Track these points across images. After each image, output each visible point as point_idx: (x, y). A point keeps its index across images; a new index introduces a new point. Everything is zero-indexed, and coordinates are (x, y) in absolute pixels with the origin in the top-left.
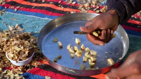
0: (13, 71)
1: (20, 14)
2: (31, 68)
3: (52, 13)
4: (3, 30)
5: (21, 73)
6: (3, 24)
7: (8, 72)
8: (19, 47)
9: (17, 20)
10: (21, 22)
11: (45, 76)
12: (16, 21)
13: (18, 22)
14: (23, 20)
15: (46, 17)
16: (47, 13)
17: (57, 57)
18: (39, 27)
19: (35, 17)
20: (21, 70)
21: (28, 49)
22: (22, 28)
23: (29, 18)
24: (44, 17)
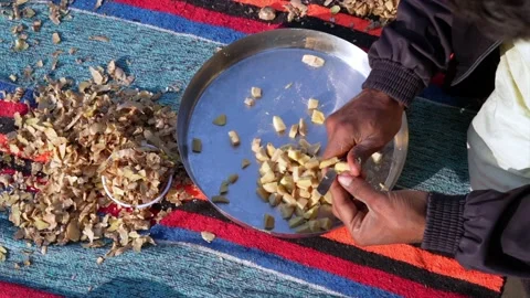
0: (124, 221)
1: (113, 18)
2: (165, 210)
3: (206, 11)
4: (74, 81)
5: (145, 228)
6: (70, 56)
7: (113, 221)
8: (136, 172)
9: (108, 40)
10: (121, 49)
11: (202, 230)
12: (108, 47)
13: (112, 49)
14: (126, 42)
15: (189, 32)
16: (191, 15)
17: (227, 178)
18: (172, 69)
19: (157, 28)
20: (142, 217)
21: (156, 176)
22: (127, 75)
23: (141, 35)
24: (183, 31)
